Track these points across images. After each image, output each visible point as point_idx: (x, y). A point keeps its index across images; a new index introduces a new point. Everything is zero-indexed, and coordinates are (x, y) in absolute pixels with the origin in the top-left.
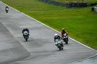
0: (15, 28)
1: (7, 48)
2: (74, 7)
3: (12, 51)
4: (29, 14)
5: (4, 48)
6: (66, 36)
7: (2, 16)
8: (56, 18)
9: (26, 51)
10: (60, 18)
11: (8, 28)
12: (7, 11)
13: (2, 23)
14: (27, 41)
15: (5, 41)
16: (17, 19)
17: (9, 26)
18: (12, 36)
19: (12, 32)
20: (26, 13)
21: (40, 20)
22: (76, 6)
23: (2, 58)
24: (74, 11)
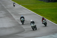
0: (16, 14)
1: (11, 26)
2: (51, 2)
3: (14, 28)
4: (24, 6)
8: (40, 8)
10: (42, 8)
11: (12, 14)
14: (23, 24)
16: (17, 9)
17: (12, 13)
18: (14, 19)
19: (14, 17)
21: (31, 10)
22: (52, 1)
23: (8, 32)
24: (51, 4)
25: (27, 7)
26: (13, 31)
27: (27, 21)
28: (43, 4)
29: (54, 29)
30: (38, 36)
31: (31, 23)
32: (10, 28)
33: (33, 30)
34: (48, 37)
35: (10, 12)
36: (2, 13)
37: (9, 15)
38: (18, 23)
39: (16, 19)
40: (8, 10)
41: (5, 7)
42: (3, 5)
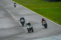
0: (16, 15)
1: (11, 27)
3: (14, 29)
4: (25, 6)
5: (9, 27)
6: (44, 23)
7: (8, 7)
8: (42, 8)
10: (44, 8)
17: (12, 13)
19: (14, 17)
20: (23, 5)
21: (32, 10)
22: (54, 1)
23: (8, 33)
24: (53, 4)
25: (27, 7)
26: (13, 32)
28: (45, 4)
29: (56, 30)
30: (40, 37)
32: (10, 29)
34: (50, 38)
35: (9, 12)
36: (1, 13)
37: (8, 15)
38: (18, 23)
39: (16, 19)
40: (7, 10)
41: (4, 7)
42: (2, 5)
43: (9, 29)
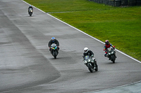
1: (27, 65)
4: (58, 16)
5: (22, 65)
8: (98, 22)
9: (54, 69)
10: (103, 21)
11: (28, 36)
12: (30, 14)
13: (20, 28)
15: (23, 55)
17: (29, 33)
18: (33, 48)
19: (33, 42)
20: (54, 15)
21: (75, 25)
22: (126, 4)
26: (31, 77)
27: (64, 53)
31: (85, 54)
33: (91, 72)
37: (19, 38)
43: (23, 69)
